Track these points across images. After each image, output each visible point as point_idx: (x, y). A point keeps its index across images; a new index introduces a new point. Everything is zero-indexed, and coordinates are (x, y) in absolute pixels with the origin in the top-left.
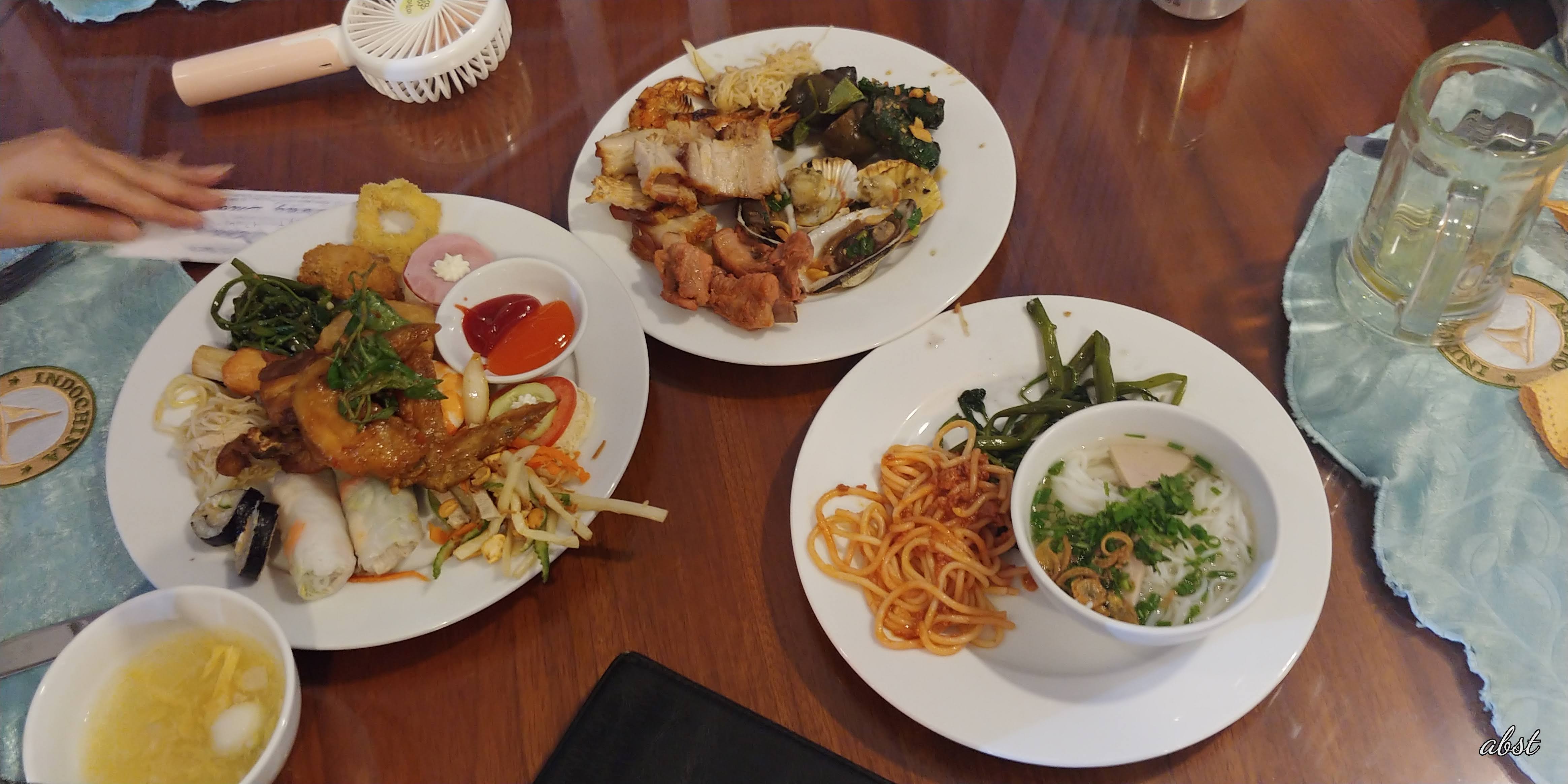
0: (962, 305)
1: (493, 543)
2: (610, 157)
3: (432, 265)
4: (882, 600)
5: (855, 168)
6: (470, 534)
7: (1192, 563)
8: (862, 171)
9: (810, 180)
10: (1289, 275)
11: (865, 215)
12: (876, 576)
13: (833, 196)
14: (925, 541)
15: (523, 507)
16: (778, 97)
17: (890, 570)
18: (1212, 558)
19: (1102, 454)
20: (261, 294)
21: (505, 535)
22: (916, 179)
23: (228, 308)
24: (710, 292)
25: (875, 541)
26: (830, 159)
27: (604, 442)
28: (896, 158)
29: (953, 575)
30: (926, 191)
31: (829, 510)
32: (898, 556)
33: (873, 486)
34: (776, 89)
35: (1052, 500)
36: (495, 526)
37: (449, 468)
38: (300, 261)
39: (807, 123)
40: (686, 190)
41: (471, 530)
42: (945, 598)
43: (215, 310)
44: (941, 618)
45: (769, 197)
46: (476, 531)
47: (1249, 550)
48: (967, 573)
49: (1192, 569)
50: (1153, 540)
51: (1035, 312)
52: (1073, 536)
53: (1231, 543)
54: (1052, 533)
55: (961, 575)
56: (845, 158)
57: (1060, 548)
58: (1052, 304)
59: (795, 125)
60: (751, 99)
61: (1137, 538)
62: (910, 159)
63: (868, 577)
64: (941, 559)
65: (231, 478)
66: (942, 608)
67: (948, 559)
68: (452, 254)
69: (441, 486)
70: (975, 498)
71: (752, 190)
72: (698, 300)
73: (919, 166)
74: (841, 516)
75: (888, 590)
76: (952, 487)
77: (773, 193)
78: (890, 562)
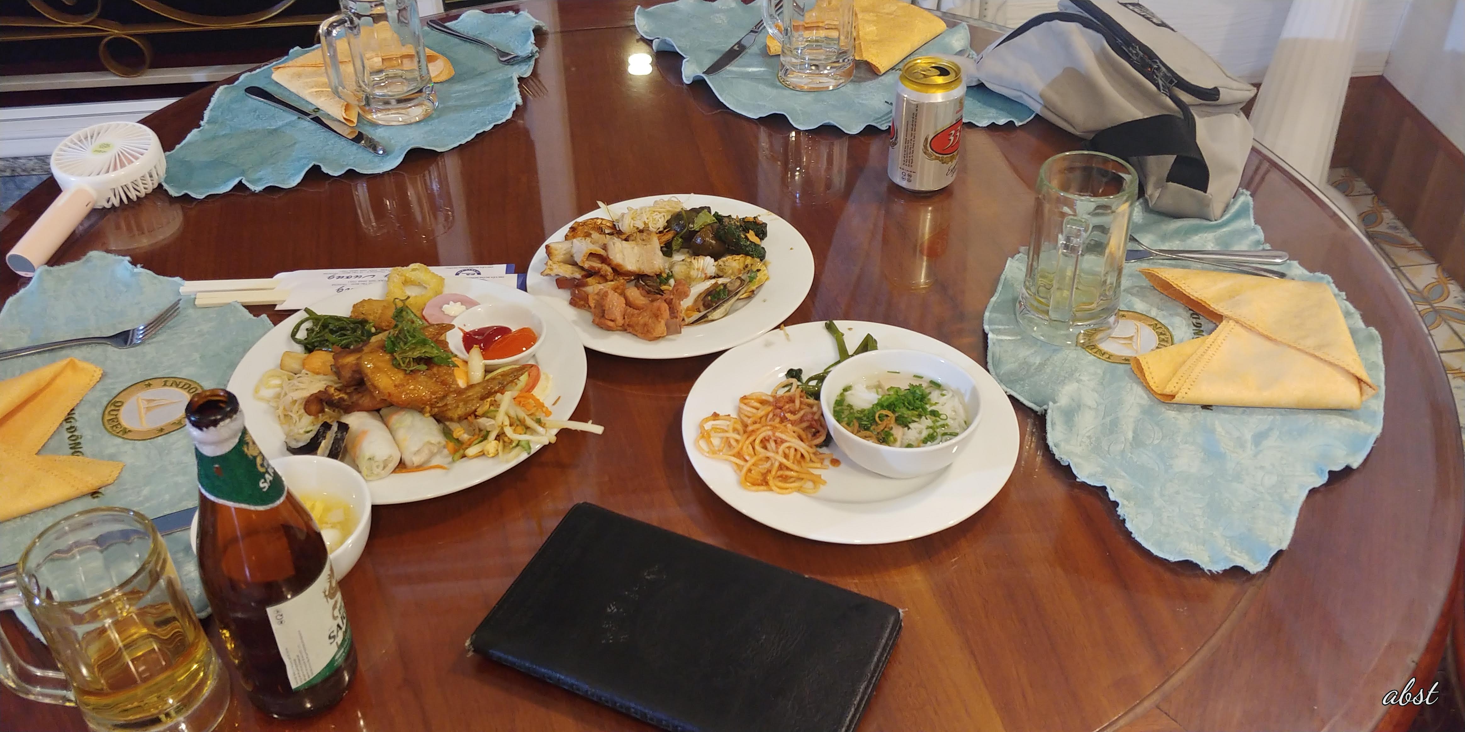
0: (785, 326)
1: (491, 445)
2: (556, 252)
3: (441, 307)
4: (743, 466)
5: (713, 260)
6: (477, 442)
7: (931, 427)
8: (717, 263)
9: (685, 264)
10: (987, 314)
11: (720, 281)
12: (739, 455)
13: (699, 276)
14: (770, 433)
15: (511, 425)
16: (661, 223)
17: (747, 451)
18: (943, 426)
19: (875, 382)
20: (325, 326)
21: (499, 441)
22: (752, 265)
23: (302, 335)
24: (624, 318)
25: (738, 437)
26: (696, 257)
27: (559, 397)
28: (738, 254)
29: (787, 451)
30: (758, 270)
31: (708, 426)
32: (752, 444)
33: (734, 415)
34: (660, 218)
35: (846, 403)
36: (493, 435)
37: (461, 404)
38: (351, 309)
39: (681, 237)
40: (606, 266)
41: (476, 439)
42: (784, 461)
43: (293, 335)
44: (780, 473)
45: (659, 275)
46: (480, 439)
47: (965, 422)
48: (796, 450)
49: (931, 431)
50: (906, 413)
51: (830, 328)
52: (859, 419)
53: (954, 419)
54: (846, 419)
55: (792, 451)
56: (706, 256)
57: (851, 425)
58: (841, 325)
59: (673, 238)
60: (645, 223)
61: (897, 415)
62: (747, 254)
63: (734, 456)
64: (778, 442)
65: (312, 417)
66: (781, 467)
67: (783, 441)
68: (455, 302)
69: (456, 416)
70: (798, 411)
71: (647, 270)
72: (617, 323)
73: (753, 257)
74: (715, 429)
75: (746, 461)
76: (784, 405)
77: (661, 273)
78: (748, 447)
